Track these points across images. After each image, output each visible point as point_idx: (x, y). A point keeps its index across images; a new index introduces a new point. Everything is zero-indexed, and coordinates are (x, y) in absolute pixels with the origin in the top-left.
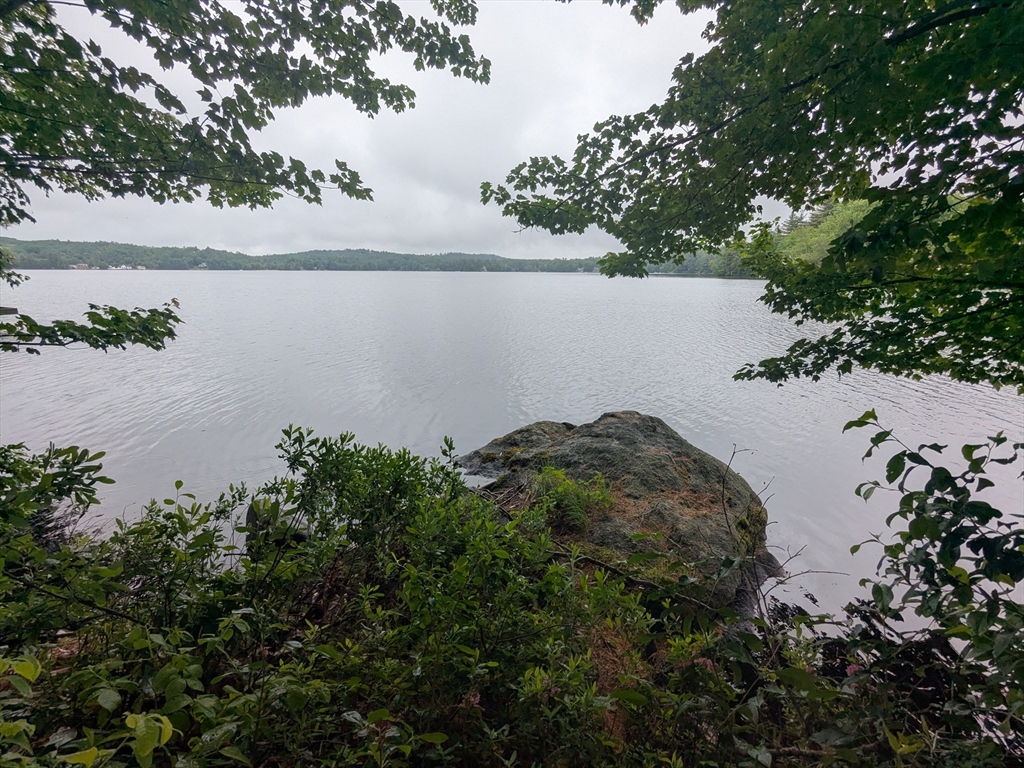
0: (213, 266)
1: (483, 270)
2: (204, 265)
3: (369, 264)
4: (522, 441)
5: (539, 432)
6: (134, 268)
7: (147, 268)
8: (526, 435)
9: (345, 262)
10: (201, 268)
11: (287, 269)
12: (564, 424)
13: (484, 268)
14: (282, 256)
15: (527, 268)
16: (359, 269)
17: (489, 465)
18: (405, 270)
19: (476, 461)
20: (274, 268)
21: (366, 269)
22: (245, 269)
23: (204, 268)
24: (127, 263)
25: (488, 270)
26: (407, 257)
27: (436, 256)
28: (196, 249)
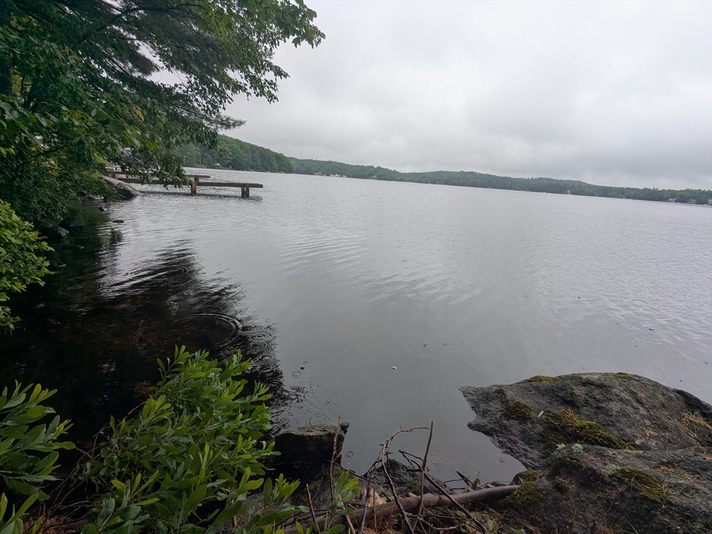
0: (380, 178)
1: (567, 193)
2: (375, 176)
3: (475, 182)
4: (587, 402)
5: (624, 395)
6: (341, 176)
7: (347, 177)
8: (597, 393)
9: (459, 180)
10: (373, 179)
11: (421, 182)
12: (681, 393)
13: (569, 191)
14: (419, 173)
15: (611, 194)
16: (467, 186)
17: (515, 426)
18: (500, 188)
19: (495, 406)
20: (413, 181)
21: (471, 185)
22: (396, 180)
23: (375, 179)
24: (339, 173)
25: (572, 193)
26: (504, 179)
27: (528, 179)
28: (373, 167)
